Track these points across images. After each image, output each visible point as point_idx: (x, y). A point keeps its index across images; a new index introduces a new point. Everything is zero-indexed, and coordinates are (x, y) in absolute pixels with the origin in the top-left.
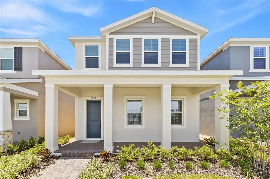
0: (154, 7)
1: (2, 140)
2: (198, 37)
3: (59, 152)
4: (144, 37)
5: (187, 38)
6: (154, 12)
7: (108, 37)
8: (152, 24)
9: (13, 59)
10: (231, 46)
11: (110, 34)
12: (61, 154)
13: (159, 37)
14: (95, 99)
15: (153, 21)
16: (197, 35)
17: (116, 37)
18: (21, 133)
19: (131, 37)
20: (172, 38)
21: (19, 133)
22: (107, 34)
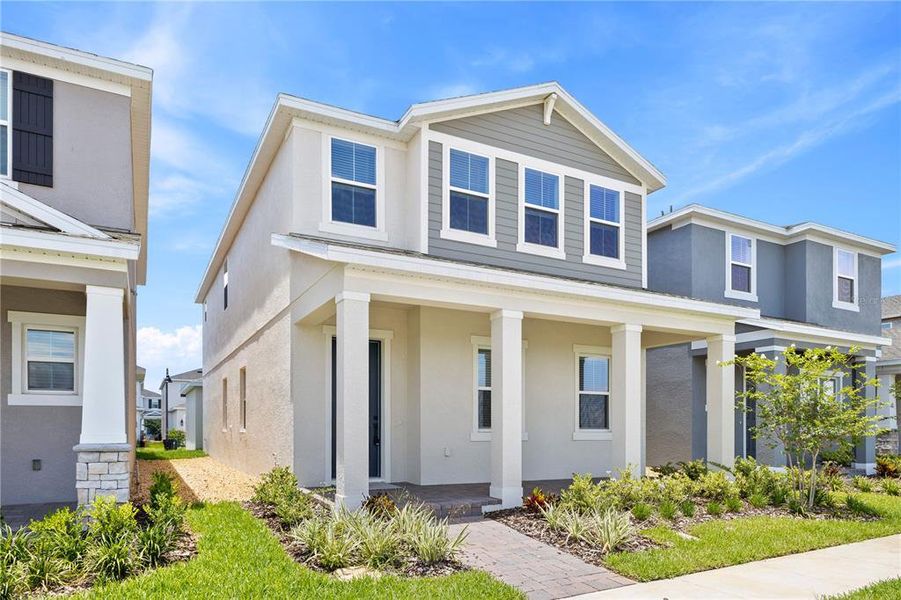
0: (555, 83)
1: (126, 484)
2: (642, 192)
4: (526, 162)
5: (620, 186)
6: (554, 96)
7: (427, 135)
8: (544, 127)
9: (8, 123)
10: (693, 222)
11: (432, 127)
13: (560, 171)
15: (548, 120)
16: (640, 184)
17: (451, 143)
18: (44, 466)
19: (490, 152)
21: (36, 464)
22: (425, 126)
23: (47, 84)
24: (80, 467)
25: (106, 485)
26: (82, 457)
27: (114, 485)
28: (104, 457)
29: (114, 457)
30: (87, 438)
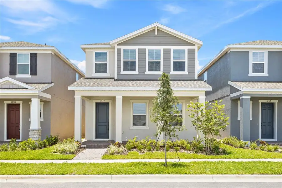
0: (156, 23)
1: (38, 137)
2: (196, 47)
3: (84, 145)
4: (148, 48)
5: (186, 48)
6: (156, 27)
7: (117, 47)
8: (155, 36)
9: (29, 64)
10: (231, 51)
11: (118, 45)
12: (85, 146)
13: (161, 48)
14: (104, 102)
15: (156, 34)
16: (195, 45)
17: (123, 48)
19: (136, 48)
20: (173, 48)
22: (116, 45)
23: (36, 54)
24: (30, 133)
25: (34, 137)
26: (30, 131)
27: (35, 137)
28: (34, 131)
29: (35, 131)
30: (31, 128)
